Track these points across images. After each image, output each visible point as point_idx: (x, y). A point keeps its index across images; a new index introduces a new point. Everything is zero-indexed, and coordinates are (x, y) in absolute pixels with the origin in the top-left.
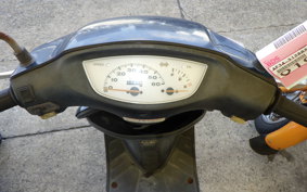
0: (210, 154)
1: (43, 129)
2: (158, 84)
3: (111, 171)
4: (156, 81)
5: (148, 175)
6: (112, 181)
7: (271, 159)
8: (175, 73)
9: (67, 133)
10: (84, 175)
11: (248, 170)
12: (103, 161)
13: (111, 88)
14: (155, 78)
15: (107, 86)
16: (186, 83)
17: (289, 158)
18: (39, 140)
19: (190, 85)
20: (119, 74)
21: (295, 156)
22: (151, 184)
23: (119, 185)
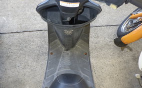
0: (95, 46)
1: (19, 31)
3: (50, 47)
5: (67, 50)
6: (50, 52)
7: (122, 50)
9: (30, 33)
10: (37, 52)
11: (112, 53)
12: (46, 46)
17: (131, 50)
18: (17, 35)
21: (133, 49)
22: (68, 54)
23: (54, 53)
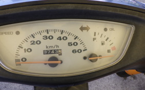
2: (80, 51)
4: (76, 48)
8: (97, 37)
13: (24, 60)
14: (76, 44)
15: (20, 58)
16: (110, 48)
19: (114, 48)
20: (33, 43)
